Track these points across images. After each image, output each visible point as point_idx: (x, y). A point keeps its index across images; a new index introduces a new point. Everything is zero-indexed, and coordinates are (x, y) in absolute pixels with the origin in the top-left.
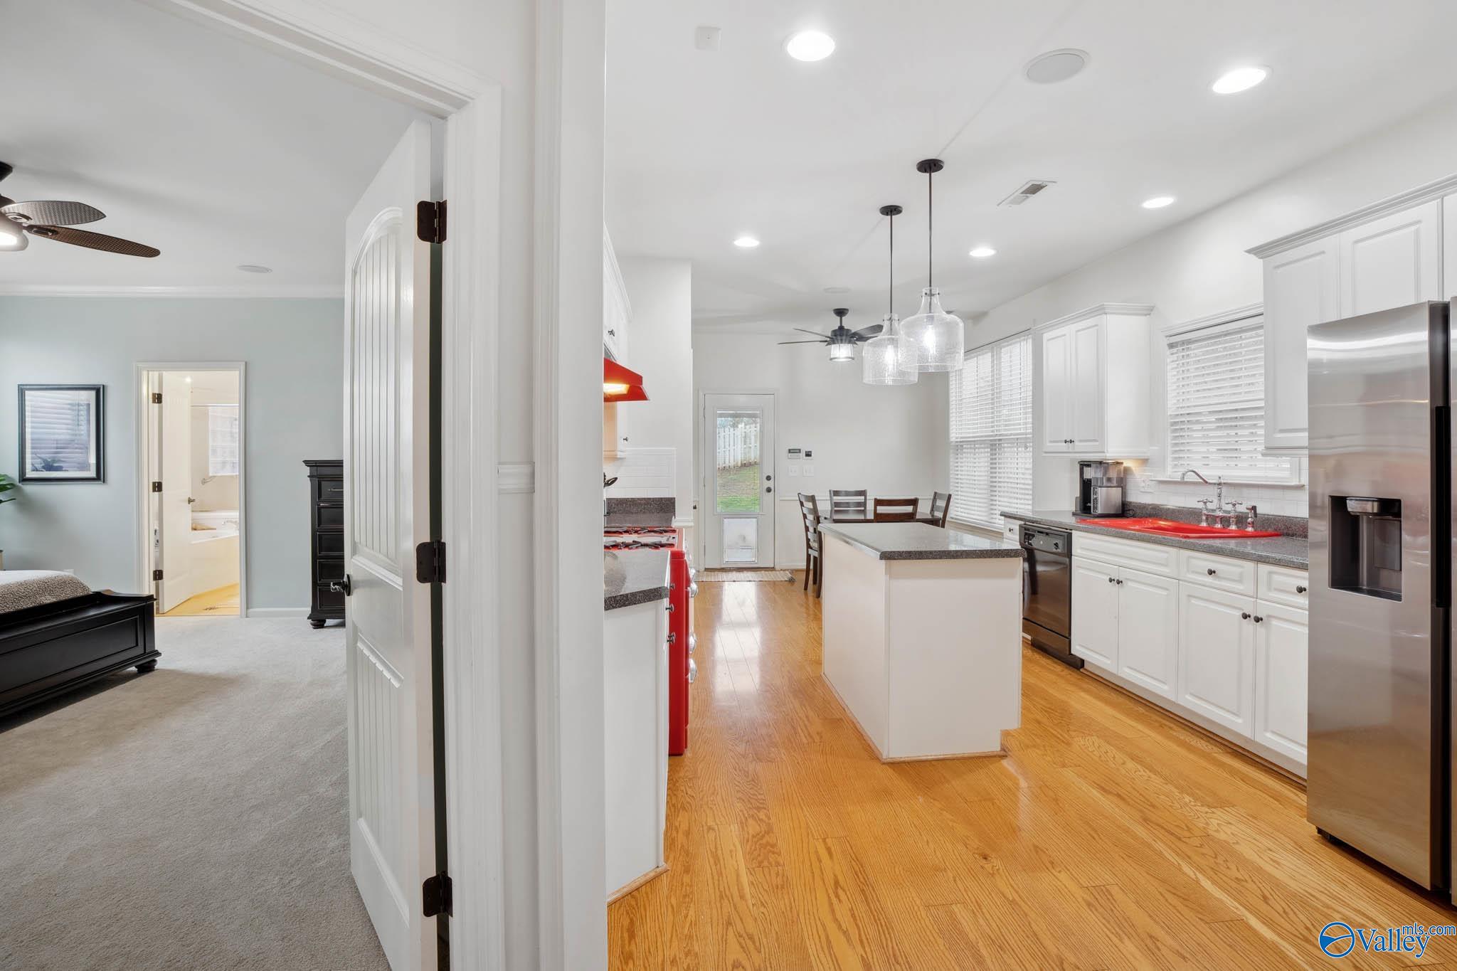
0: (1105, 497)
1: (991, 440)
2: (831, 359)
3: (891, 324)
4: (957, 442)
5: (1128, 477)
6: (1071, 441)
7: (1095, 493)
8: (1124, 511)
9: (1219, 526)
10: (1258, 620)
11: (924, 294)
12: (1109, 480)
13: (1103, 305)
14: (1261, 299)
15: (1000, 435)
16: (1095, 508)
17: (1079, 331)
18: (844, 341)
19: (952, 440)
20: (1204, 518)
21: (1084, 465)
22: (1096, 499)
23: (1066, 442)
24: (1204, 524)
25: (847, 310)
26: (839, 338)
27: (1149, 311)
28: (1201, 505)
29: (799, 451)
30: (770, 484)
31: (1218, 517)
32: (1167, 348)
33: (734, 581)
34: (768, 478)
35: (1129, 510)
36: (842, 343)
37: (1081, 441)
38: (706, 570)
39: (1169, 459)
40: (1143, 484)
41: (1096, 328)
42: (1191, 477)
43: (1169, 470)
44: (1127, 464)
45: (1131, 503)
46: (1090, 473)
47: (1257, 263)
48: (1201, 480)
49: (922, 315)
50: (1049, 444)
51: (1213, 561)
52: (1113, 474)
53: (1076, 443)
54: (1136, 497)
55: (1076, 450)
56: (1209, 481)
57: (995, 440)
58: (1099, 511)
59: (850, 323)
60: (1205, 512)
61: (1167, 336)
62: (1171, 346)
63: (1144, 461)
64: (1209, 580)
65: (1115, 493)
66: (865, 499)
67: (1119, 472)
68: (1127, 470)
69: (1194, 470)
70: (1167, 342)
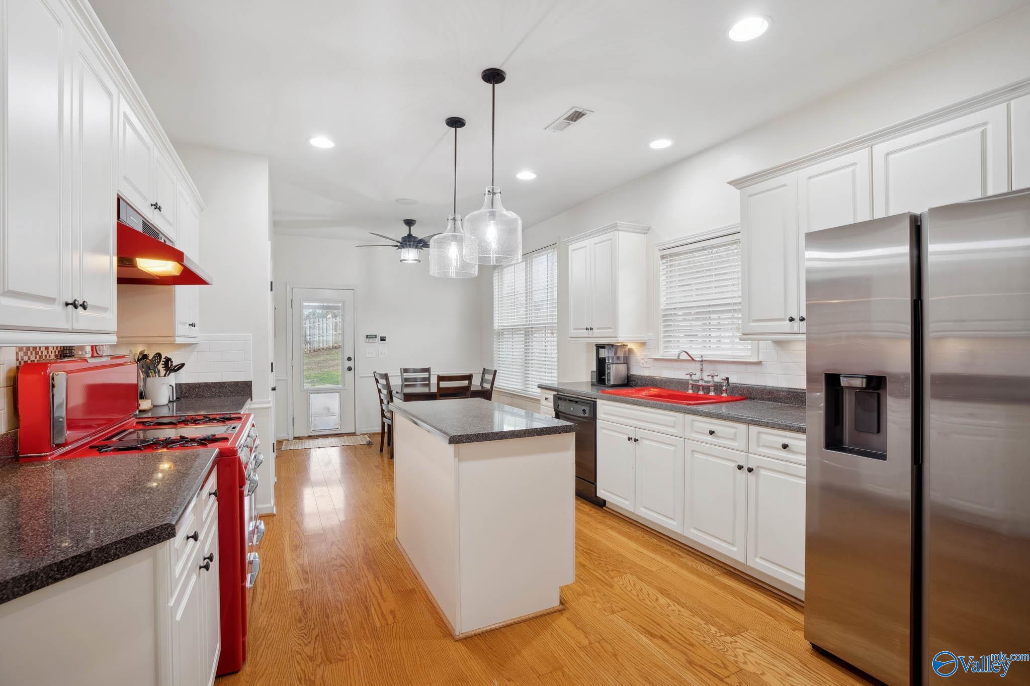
0: (615, 372)
1: (526, 328)
2: (401, 261)
3: (455, 224)
4: (499, 330)
5: (632, 356)
6: (591, 329)
7: (609, 369)
8: (629, 382)
9: (701, 393)
10: (750, 470)
11: (487, 193)
12: (618, 358)
13: (617, 223)
14: (738, 221)
15: (532, 324)
16: (609, 380)
17: (595, 244)
18: (412, 246)
19: (495, 328)
20: (690, 386)
21: (599, 347)
22: (609, 373)
23: (587, 329)
24: (690, 392)
25: (415, 221)
26: (408, 243)
27: (646, 231)
28: (688, 377)
29: (376, 336)
30: (351, 364)
31: (701, 386)
32: (660, 259)
33: (319, 448)
34: (349, 359)
35: (632, 381)
36: (410, 247)
37: (598, 329)
38: (295, 438)
39: (662, 342)
40: (642, 361)
41: (610, 242)
42: (684, 357)
43: (662, 350)
44: (630, 346)
45: (633, 375)
46: (604, 353)
47: (735, 192)
48: (690, 358)
49: (485, 210)
50: (573, 331)
51: (711, 424)
52: (621, 354)
53: (595, 330)
54: (636, 371)
55: (594, 336)
56: (695, 359)
57: (529, 328)
58: (612, 383)
59: (417, 232)
60: (691, 382)
61: (659, 250)
62: (663, 257)
63: (643, 344)
64: (710, 438)
65: (622, 368)
66: (430, 375)
67: (625, 352)
68: (630, 351)
69: (686, 350)
70: (659, 254)
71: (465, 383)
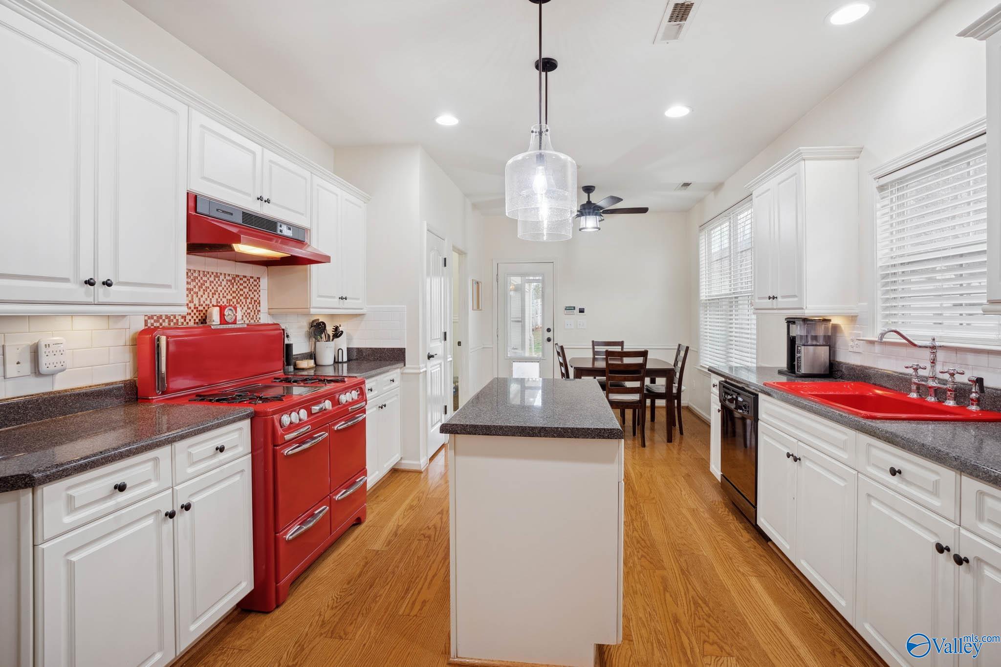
0: (810, 356)
1: (729, 298)
2: (580, 230)
5: (838, 335)
6: (774, 298)
7: (799, 352)
8: (832, 372)
9: (931, 399)
10: (960, 560)
12: (815, 338)
13: (799, 150)
15: (736, 293)
16: (799, 367)
17: (779, 184)
18: (591, 214)
19: (701, 298)
20: (914, 387)
21: (791, 321)
22: (800, 357)
23: (770, 298)
24: (914, 395)
25: (594, 187)
26: (587, 211)
27: (857, 153)
28: (911, 371)
29: (574, 308)
30: (550, 335)
31: (930, 387)
34: (549, 330)
35: (838, 371)
36: (589, 215)
37: (783, 297)
39: (879, 318)
40: (851, 343)
41: (794, 177)
44: (835, 321)
45: (840, 363)
46: (797, 331)
48: (904, 341)
50: (757, 301)
51: (903, 459)
52: (820, 331)
53: (779, 299)
54: (844, 357)
55: (779, 307)
56: (916, 342)
57: (732, 298)
58: (803, 370)
59: (597, 198)
60: (915, 380)
61: (875, 179)
62: (882, 188)
63: (853, 319)
64: (893, 482)
65: (823, 352)
67: (826, 329)
68: (835, 328)
69: (894, 329)
70: (876, 184)
71: (639, 360)
